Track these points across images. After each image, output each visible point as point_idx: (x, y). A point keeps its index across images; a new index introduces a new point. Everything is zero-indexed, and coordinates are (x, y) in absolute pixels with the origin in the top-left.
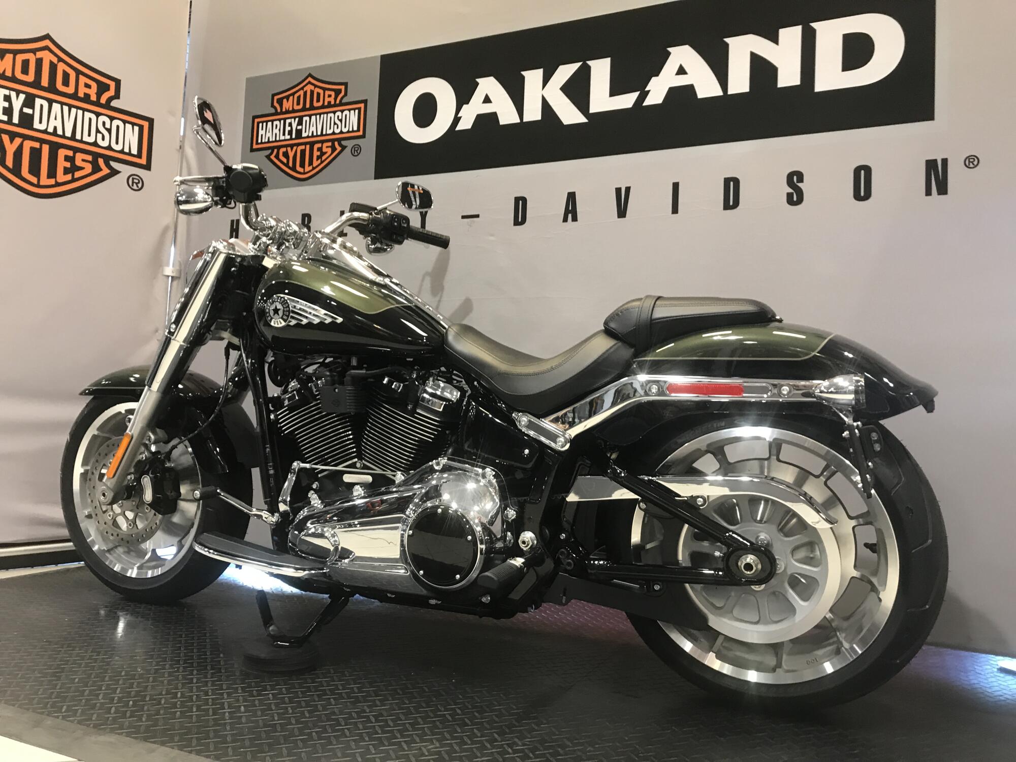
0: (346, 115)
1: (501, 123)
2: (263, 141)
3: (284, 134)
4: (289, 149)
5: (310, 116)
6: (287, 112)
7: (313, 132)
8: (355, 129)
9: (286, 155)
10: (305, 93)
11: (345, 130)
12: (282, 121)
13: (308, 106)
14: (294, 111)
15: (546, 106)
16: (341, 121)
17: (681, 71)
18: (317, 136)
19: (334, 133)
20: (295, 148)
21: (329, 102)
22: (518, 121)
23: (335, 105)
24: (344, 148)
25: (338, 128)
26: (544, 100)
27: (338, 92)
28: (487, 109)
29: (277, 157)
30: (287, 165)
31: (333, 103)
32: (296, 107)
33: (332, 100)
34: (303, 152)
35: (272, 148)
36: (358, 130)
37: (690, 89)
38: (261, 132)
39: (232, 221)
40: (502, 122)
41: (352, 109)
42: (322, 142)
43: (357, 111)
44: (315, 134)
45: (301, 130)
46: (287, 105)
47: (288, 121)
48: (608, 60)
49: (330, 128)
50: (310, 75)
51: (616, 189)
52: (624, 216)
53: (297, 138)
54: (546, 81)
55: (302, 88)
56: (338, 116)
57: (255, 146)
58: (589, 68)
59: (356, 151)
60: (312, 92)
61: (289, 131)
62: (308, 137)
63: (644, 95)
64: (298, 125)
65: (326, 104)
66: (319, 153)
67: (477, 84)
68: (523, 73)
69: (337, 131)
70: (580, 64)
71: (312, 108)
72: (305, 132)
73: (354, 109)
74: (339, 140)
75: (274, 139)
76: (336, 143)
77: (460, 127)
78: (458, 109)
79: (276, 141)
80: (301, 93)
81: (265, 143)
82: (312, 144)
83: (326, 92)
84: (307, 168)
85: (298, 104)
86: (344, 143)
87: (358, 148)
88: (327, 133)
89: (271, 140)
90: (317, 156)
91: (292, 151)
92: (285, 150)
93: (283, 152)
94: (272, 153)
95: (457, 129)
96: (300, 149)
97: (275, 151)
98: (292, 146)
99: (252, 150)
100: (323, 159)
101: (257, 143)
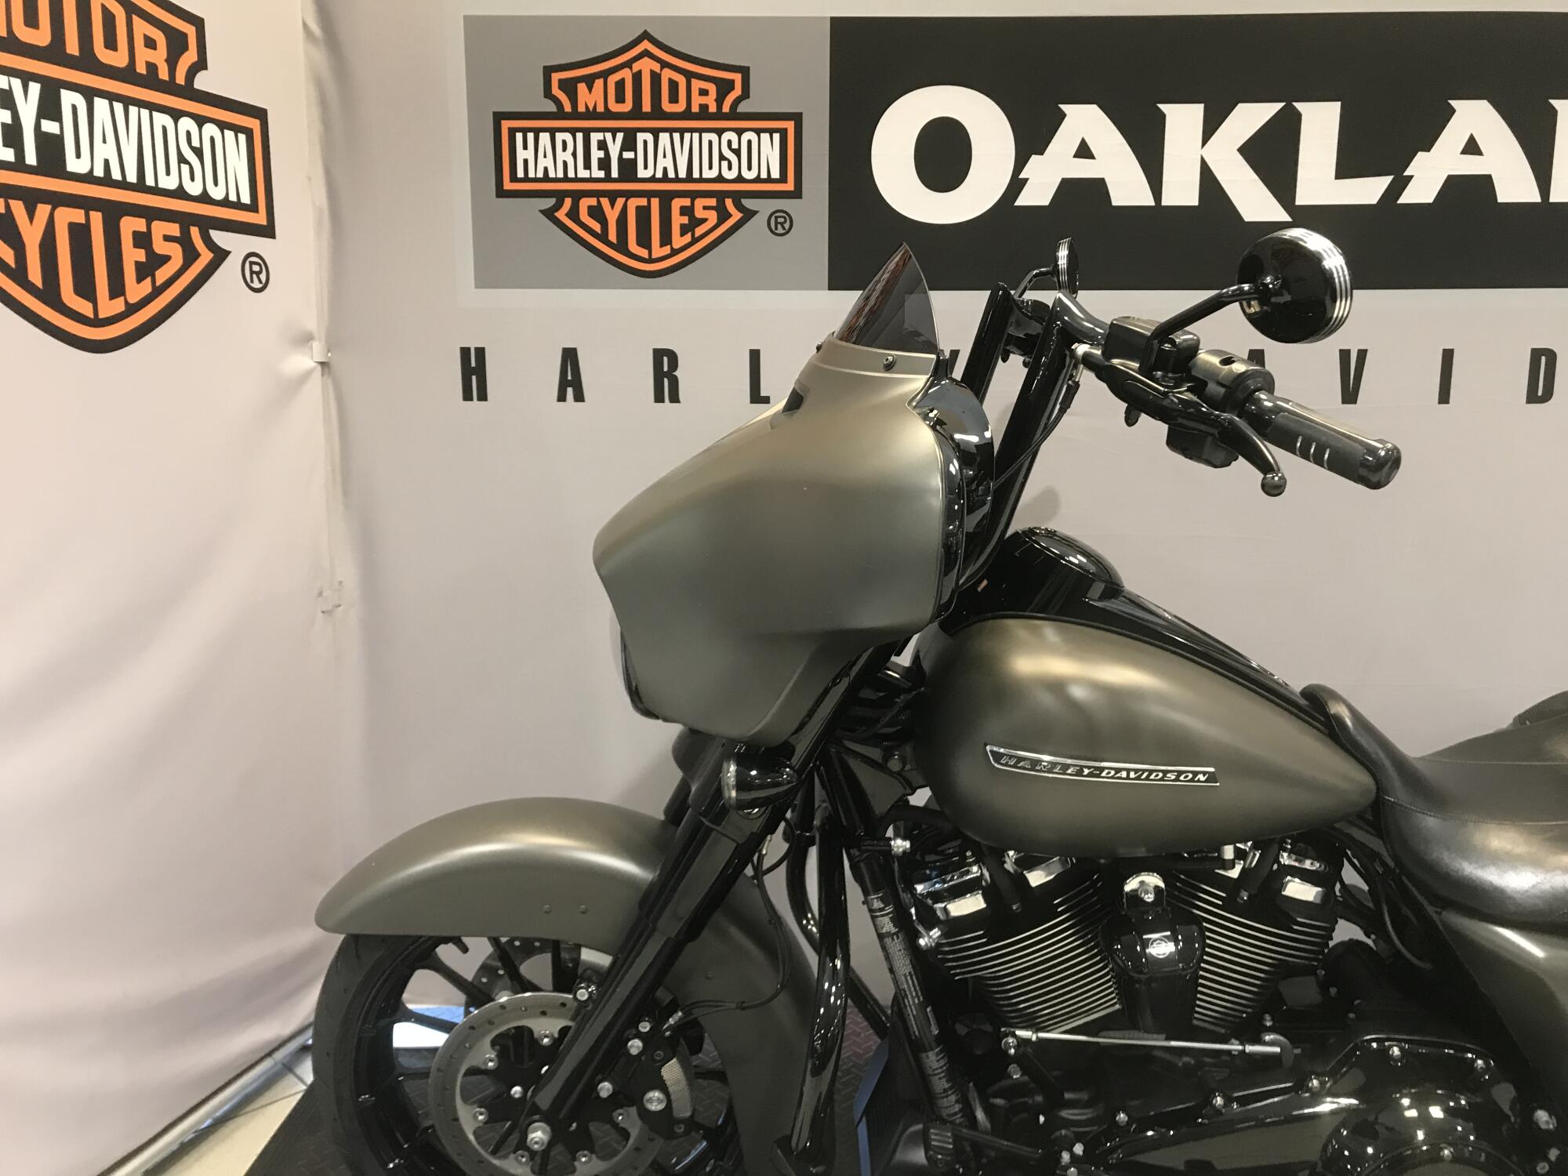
0: (750, 142)
1: (1115, 202)
2: (531, 175)
3: (587, 166)
4: (605, 202)
5: (655, 133)
6: (591, 114)
7: (665, 169)
8: (775, 174)
9: (597, 213)
10: (637, 77)
11: (749, 175)
12: (579, 136)
13: (647, 107)
14: (608, 115)
15: (1208, 180)
16: (737, 152)
17: (1472, 148)
18: (677, 180)
19: (720, 179)
20: (620, 201)
21: (704, 107)
22: (1151, 202)
23: (719, 116)
24: (748, 215)
25: (730, 168)
26: (1205, 170)
27: (724, 87)
28: (1084, 170)
29: (574, 214)
30: (603, 237)
31: (713, 109)
32: (614, 107)
33: (711, 101)
34: (643, 214)
35: (560, 196)
36: (783, 179)
37: (1486, 182)
38: (521, 155)
39: (465, 352)
40: (1119, 198)
41: (765, 130)
42: (694, 195)
43: (776, 136)
44: (671, 175)
45: (635, 160)
46: (588, 98)
47: (595, 137)
48: (1336, 106)
49: (711, 167)
50: (646, 36)
51: (1341, 351)
52: (1355, 403)
53: (621, 179)
54: (1210, 129)
55: (628, 64)
56: (730, 142)
57: (508, 185)
58: (1298, 116)
59: (781, 225)
60: (656, 78)
61: (599, 159)
62: (653, 179)
63: (1401, 183)
64: (623, 149)
65: (695, 109)
66: (685, 220)
67: (1063, 116)
68: (1161, 106)
69: (730, 175)
70: (1279, 106)
71: (658, 113)
72: (646, 167)
73: (771, 132)
74: (737, 197)
75: (560, 175)
76: (729, 202)
77: (1024, 200)
78: (1020, 163)
79: (566, 179)
80: (626, 74)
81: (536, 180)
82: (666, 198)
83: (694, 81)
84: (658, 251)
85: (620, 99)
86: (747, 203)
87: (785, 218)
88: (704, 176)
89: (552, 175)
90: (681, 225)
91: (613, 206)
92: (593, 201)
93: (590, 208)
94: (558, 206)
95: (1017, 203)
96: (634, 203)
97: (568, 202)
98: (613, 196)
99: (501, 193)
100: (697, 235)
101: (514, 178)
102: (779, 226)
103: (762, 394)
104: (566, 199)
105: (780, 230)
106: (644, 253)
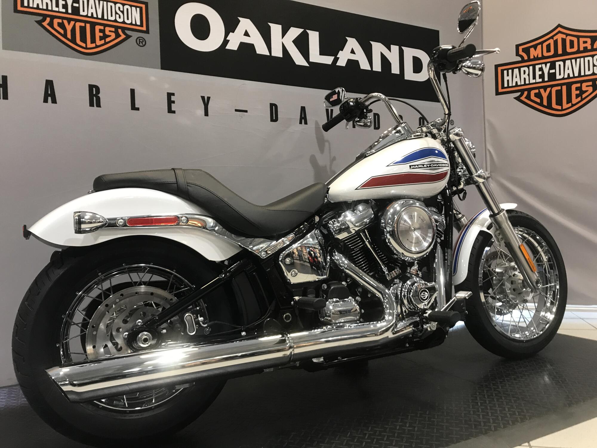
0: (127, 9)
1: (257, 53)
2: (31, 6)
3: (57, 6)
4: (65, 22)
7: (92, 13)
8: (138, 23)
9: (61, 25)
11: (128, 22)
15: (285, 49)
16: (123, 12)
17: (353, 52)
18: (97, 18)
19: (115, 21)
20: (72, 23)
22: (268, 54)
24: (128, 37)
25: (120, 17)
26: (284, 46)
28: (246, 40)
29: (51, 24)
30: (65, 36)
34: (83, 30)
35: (45, 17)
36: (141, 25)
40: (258, 52)
41: (134, 6)
42: (105, 25)
43: (138, 9)
44: (95, 16)
45: (79, 7)
48: (318, 33)
49: (112, 16)
53: (73, 14)
54: (284, 33)
56: (119, 8)
57: (19, 8)
58: (308, 34)
59: (141, 42)
61: (63, 5)
62: (87, 16)
63: (336, 60)
64: (74, 2)
66: (101, 34)
67: (240, 21)
68: (269, 24)
70: (302, 30)
72: (84, 11)
73: (136, 7)
74: (123, 29)
75: (45, 7)
76: (120, 31)
77: (229, 47)
78: (226, 35)
79: (47, 10)
81: (33, 8)
82: (93, 25)
84: (89, 45)
86: (128, 32)
87: (143, 41)
88: (109, 19)
89: (41, 7)
90: (100, 37)
91: (69, 24)
92: (60, 21)
93: (58, 23)
94: (44, 20)
95: (226, 48)
96: (78, 25)
97: (48, 20)
98: (69, 20)
99: (16, 11)
100: (107, 41)
101: (22, 5)
102: (141, 43)
103: (136, 107)
104: (47, 18)
105: (141, 44)
106: (84, 45)
